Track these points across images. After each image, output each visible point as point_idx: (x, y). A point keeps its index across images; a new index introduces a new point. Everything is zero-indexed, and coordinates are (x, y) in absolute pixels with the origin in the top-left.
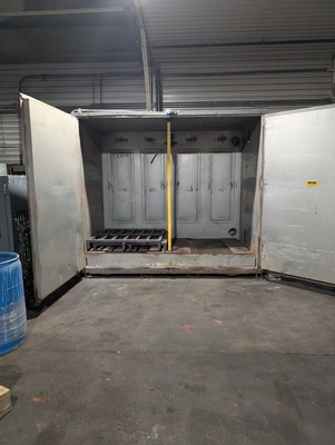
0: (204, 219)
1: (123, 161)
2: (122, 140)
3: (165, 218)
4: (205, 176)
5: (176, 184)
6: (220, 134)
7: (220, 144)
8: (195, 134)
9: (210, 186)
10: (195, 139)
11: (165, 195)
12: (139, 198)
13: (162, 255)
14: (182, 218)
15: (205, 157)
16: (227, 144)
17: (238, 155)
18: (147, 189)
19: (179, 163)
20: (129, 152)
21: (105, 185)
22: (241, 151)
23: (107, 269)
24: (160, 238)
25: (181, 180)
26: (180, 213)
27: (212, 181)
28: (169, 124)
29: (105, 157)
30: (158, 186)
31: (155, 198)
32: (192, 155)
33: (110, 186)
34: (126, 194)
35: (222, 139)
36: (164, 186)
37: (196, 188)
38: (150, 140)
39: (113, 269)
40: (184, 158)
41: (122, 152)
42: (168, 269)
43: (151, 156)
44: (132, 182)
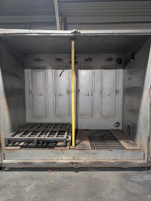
0: (97, 116)
1: (40, 75)
2: (39, 60)
3: (70, 114)
4: (98, 85)
5: (77, 91)
6: (108, 56)
7: (109, 63)
8: (91, 56)
9: (101, 93)
10: (91, 59)
11: (70, 98)
12: (51, 101)
13: (67, 151)
14: (81, 115)
15: (98, 72)
16: (114, 62)
17: (121, 71)
18: (57, 95)
19: (80, 77)
20: (44, 68)
21: (27, 91)
22: (124, 68)
23: (20, 163)
24: (66, 134)
25: (81, 88)
26: (80, 111)
27: (102, 89)
28: (73, 43)
29: (27, 72)
30: (64, 92)
31: (62, 100)
32: (88, 71)
33: (30, 92)
34: (42, 98)
35: (110, 59)
36: (69, 92)
37: (91, 94)
38: (59, 60)
39: (26, 163)
40: (83, 73)
41: (39, 68)
42: (73, 163)
43: (60, 71)
44: (46, 89)
